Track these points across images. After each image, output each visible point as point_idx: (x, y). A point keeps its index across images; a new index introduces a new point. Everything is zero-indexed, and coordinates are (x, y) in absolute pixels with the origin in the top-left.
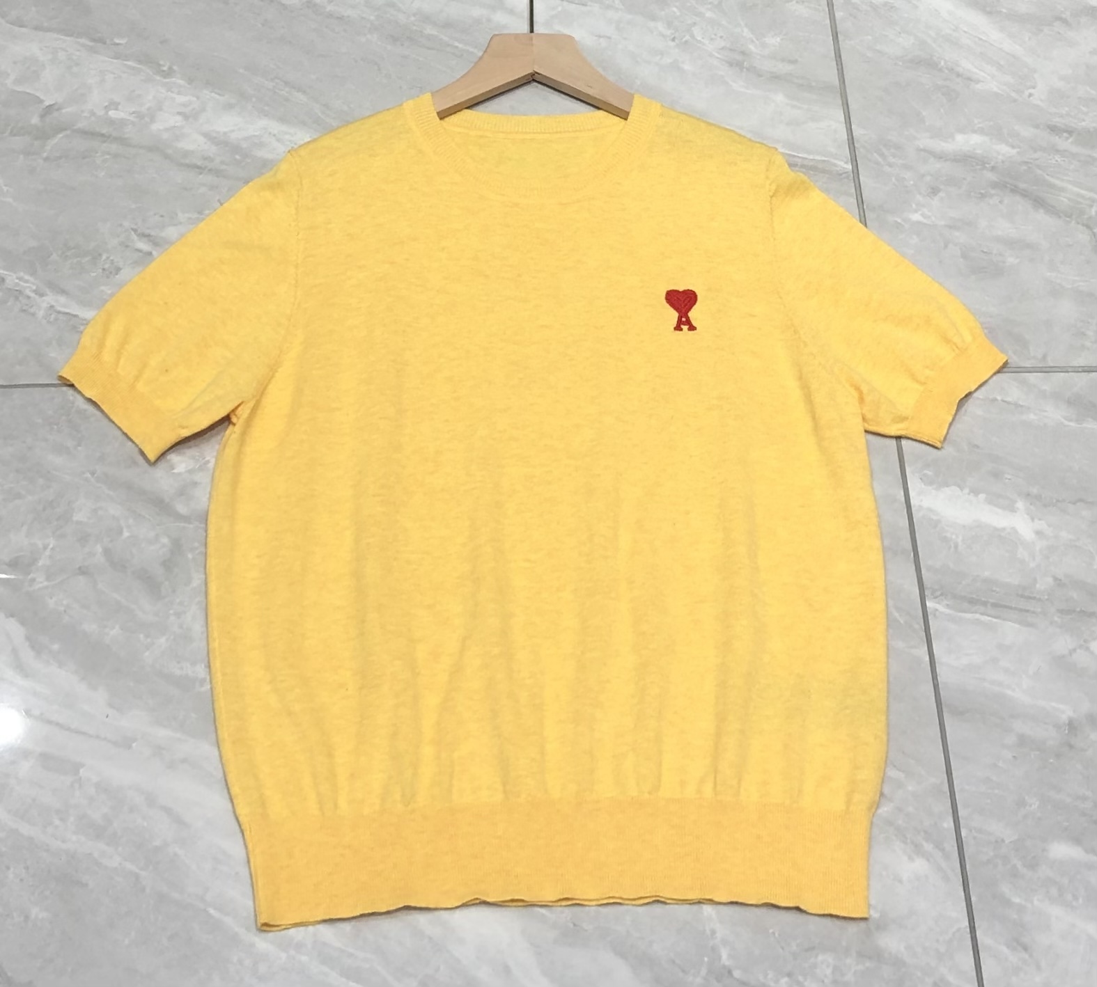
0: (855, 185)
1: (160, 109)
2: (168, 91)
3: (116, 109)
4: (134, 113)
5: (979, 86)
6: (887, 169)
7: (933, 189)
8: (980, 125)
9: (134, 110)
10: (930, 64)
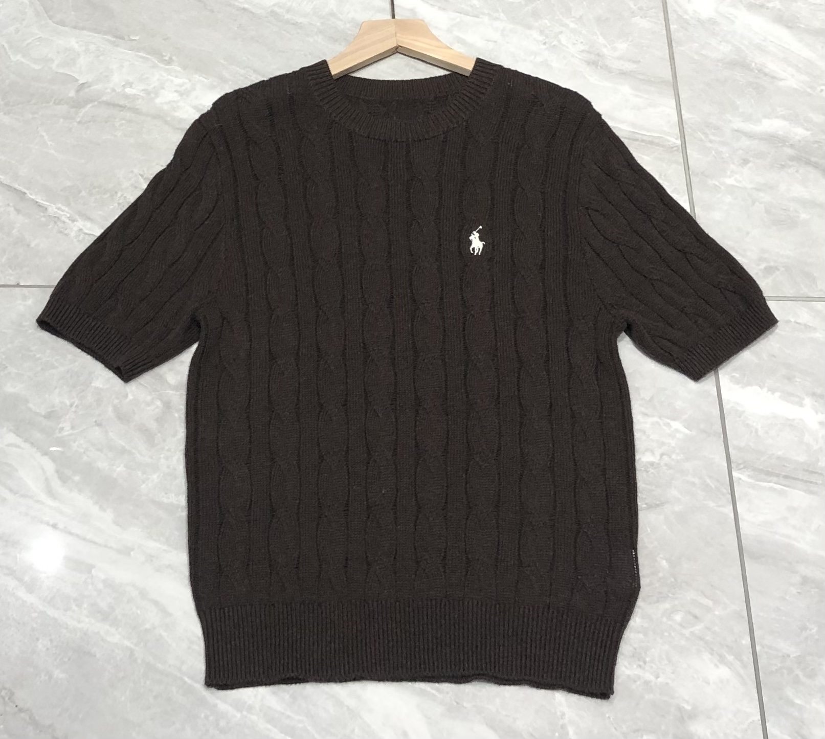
0: (683, 156)
1: (163, 88)
2: (168, 75)
3: (131, 87)
4: (143, 90)
5: (781, 83)
6: (709, 145)
7: (744, 160)
8: (782, 113)
9: (143, 88)
10: (744, 65)
